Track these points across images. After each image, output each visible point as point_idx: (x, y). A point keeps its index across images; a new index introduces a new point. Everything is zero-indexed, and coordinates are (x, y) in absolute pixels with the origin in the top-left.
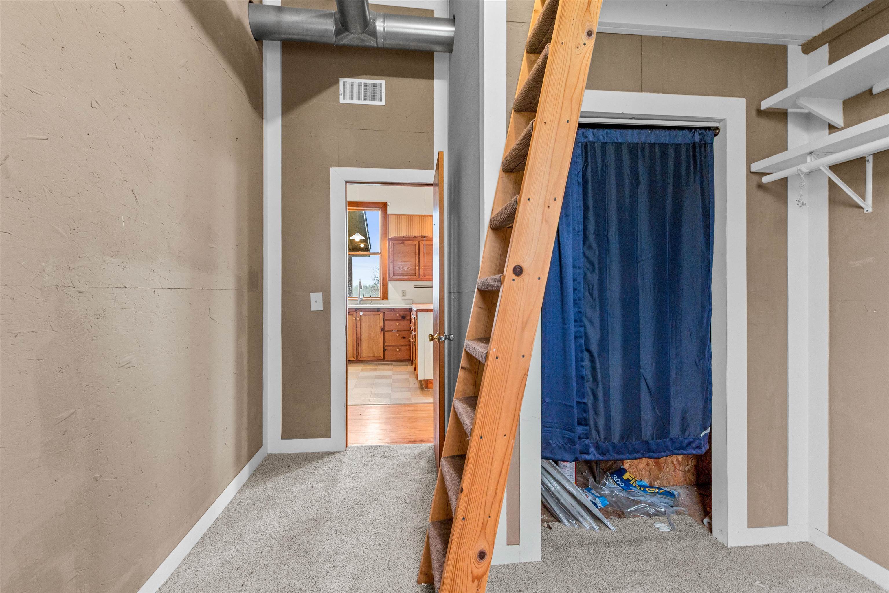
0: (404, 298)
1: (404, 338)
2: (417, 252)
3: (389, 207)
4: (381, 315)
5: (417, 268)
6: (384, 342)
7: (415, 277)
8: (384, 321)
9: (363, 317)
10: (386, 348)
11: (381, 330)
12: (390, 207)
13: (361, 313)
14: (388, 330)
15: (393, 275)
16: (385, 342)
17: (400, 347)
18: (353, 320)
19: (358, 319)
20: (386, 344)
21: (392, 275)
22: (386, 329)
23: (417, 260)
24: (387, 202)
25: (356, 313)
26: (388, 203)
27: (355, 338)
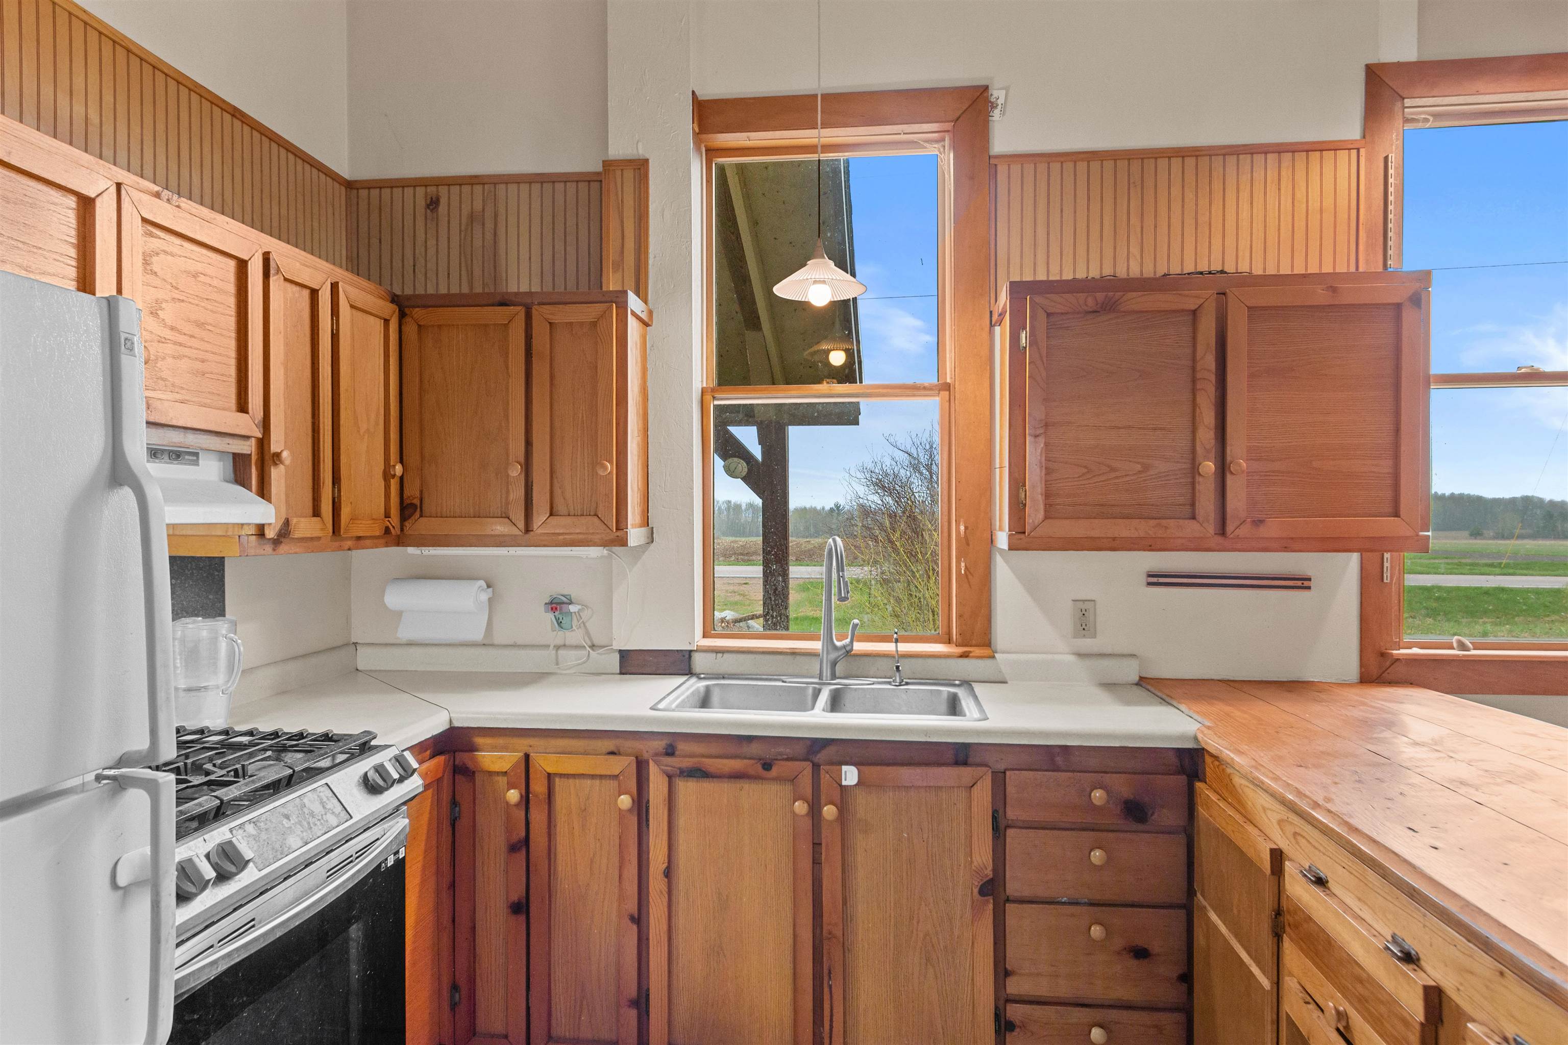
0: (1087, 644)
1: (1140, 953)
2: (1209, 361)
3: (996, 113)
4: (983, 794)
5: (1209, 467)
6: (1002, 972)
7: (1191, 529)
8: (999, 828)
9: (863, 804)
10: (1015, 1012)
11: (982, 892)
12: (1003, 113)
13: (850, 775)
14: (1027, 893)
15: (1046, 517)
16: (1007, 973)
17: (1114, 1014)
18: (794, 814)
19: (829, 811)
20: (1014, 987)
21: (1035, 514)
22: (1013, 887)
23: (1208, 417)
24: (986, 88)
25: (816, 767)
26: (998, 94)
27: (806, 935)
